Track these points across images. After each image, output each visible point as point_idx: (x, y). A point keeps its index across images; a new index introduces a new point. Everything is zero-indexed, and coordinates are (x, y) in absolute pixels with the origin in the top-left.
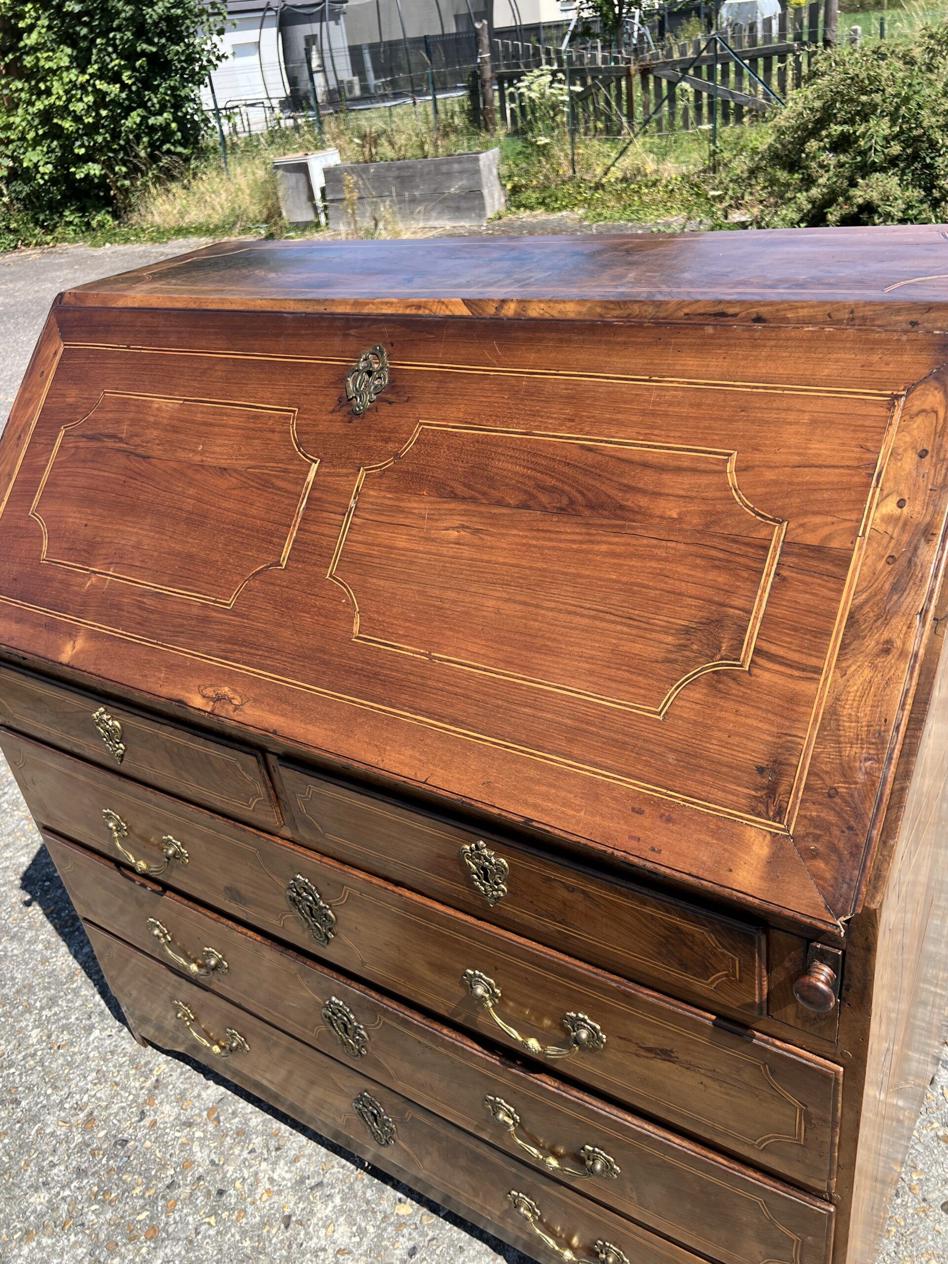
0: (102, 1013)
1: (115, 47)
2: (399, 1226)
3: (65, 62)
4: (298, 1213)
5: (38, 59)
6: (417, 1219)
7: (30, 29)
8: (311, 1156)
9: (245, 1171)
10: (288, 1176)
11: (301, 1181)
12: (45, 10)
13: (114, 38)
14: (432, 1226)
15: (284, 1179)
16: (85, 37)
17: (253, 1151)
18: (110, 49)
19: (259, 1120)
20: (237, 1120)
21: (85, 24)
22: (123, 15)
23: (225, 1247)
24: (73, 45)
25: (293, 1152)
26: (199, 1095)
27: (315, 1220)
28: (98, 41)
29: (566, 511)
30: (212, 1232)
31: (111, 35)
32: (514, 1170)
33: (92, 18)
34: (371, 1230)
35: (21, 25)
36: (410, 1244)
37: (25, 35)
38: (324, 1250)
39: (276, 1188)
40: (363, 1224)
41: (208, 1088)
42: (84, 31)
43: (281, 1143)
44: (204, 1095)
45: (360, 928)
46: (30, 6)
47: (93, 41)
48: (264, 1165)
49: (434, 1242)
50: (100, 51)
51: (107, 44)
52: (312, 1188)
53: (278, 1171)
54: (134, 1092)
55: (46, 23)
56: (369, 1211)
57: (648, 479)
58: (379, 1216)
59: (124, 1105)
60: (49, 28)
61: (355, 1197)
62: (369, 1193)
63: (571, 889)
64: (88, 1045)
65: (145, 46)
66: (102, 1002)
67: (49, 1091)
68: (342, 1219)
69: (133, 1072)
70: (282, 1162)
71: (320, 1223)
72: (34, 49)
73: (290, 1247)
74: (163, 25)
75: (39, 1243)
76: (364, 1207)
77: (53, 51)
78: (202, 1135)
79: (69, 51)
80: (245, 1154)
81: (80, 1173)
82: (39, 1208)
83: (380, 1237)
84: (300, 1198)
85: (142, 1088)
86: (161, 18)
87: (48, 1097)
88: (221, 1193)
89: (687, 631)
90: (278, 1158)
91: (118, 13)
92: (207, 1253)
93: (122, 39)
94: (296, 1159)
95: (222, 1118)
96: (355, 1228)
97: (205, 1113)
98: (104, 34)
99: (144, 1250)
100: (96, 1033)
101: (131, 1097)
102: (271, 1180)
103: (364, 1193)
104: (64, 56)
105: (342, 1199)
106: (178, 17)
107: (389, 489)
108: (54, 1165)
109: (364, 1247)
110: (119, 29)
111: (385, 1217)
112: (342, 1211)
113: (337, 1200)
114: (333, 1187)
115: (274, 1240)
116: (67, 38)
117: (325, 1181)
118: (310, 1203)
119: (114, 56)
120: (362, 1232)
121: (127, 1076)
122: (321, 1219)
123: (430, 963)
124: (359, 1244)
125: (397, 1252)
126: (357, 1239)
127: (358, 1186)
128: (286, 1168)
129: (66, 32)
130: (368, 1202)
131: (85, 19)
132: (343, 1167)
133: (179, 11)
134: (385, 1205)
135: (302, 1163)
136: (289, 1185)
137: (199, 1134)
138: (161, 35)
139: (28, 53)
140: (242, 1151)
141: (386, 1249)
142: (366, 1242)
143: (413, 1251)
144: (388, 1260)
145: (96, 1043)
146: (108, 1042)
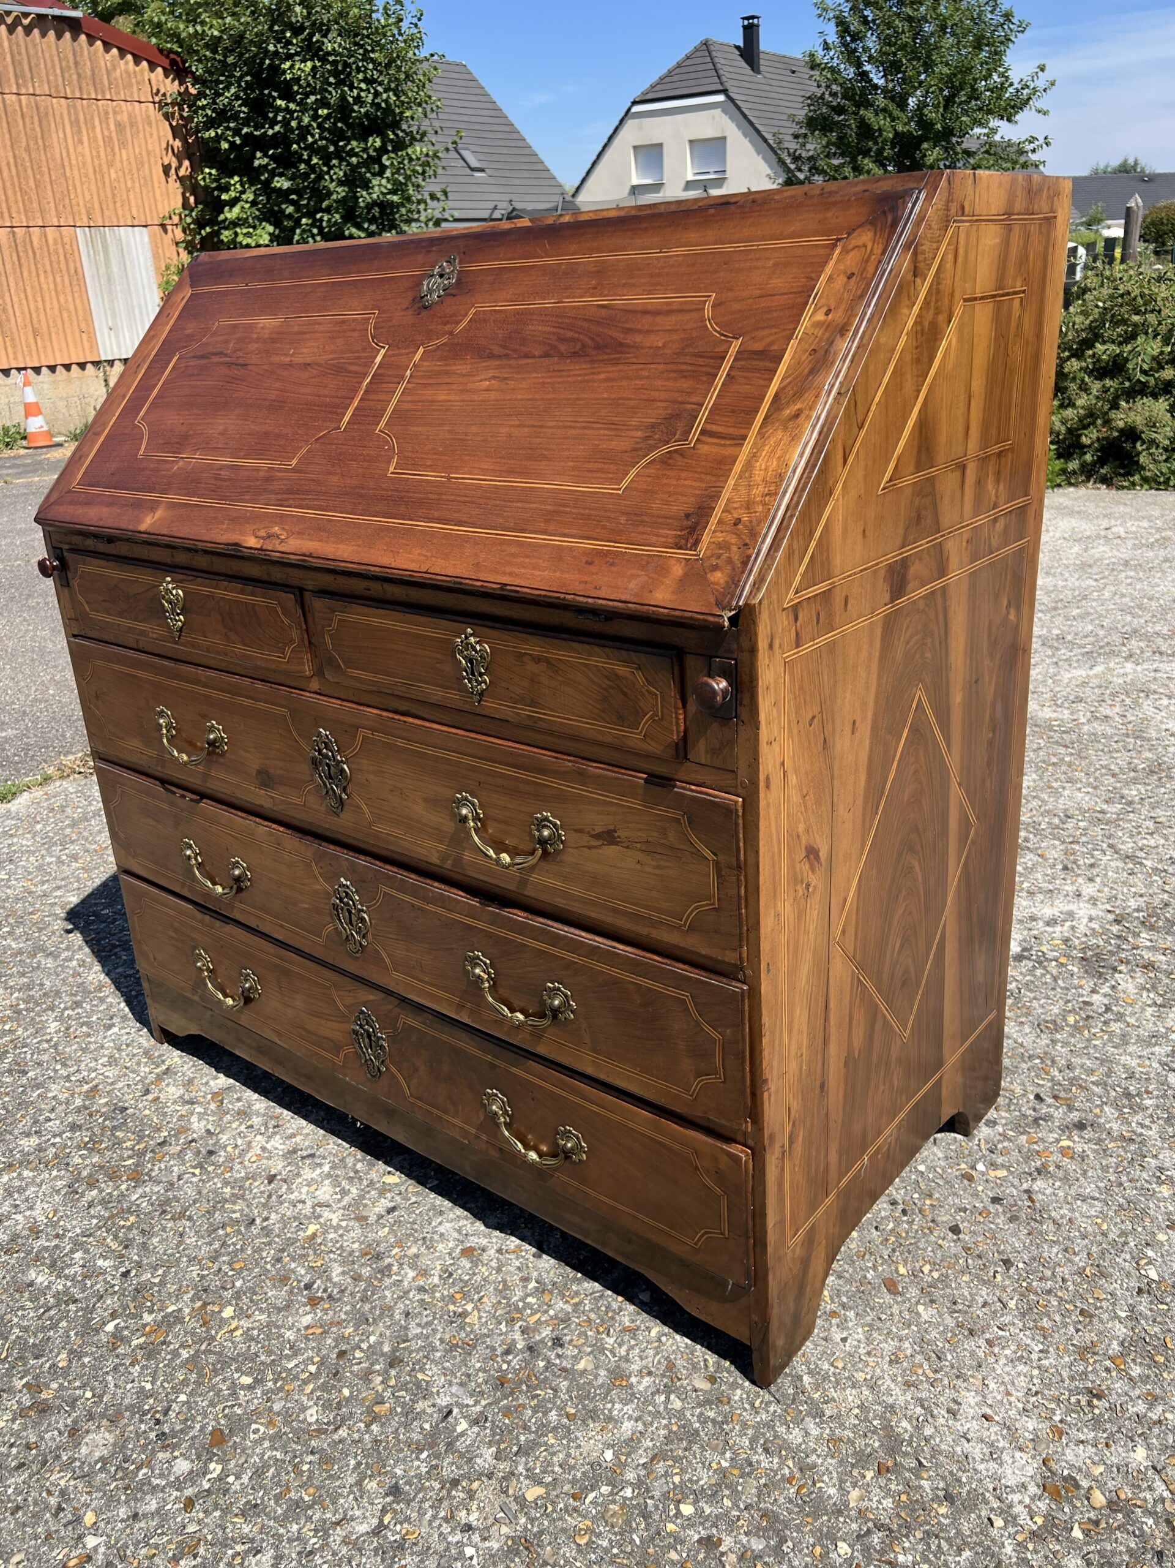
0: (124, 1018)
1: (321, 228)
2: (382, 1192)
3: (265, 240)
4: (284, 1173)
5: (236, 234)
6: (403, 1188)
7: (233, 203)
8: (308, 1135)
9: (239, 1140)
10: (281, 1147)
11: (295, 1151)
12: (252, 184)
13: (321, 220)
14: (417, 1194)
15: (276, 1149)
16: (290, 216)
17: (251, 1126)
18: (315, 231)
19: (264, 1105)
20: (240, 1103)
21: (293, 203)
22: (334, 197)
23: (205, 1191)
24: (277, 224)
25: (291, 1131)
26: (207, 1083)
27: (299, 1180)
28: (304, 221)
29: (579, 354)
30: (194, 1179)
31: (318, 216)
32: (489, 1058)
33: (301, 197)
34: (354, 1191)
35: (224, 197)
36: (392, 1204)
37: (227, 209)
38: (304, 1202)
39: (266, 1155)
40: (348, 1187)
41: (218, 1078)
42: (290, 209)
43: (281, 1123)
44: (212, 1083)
45: (371, 777)
46: (236, 178)
47: (297, 223)
48: (259, 1137)
49: (416, 1205)
50: (304, 231)
51: (313, 225)
52: (303, 1158)
53: (272, 1143)
54: (142, 1075)
55: (251, 197)
56: (356, 1178)
57: (645, 322)
58: (365, 1183)
59: (130, 1083)
60: (254, 203)
61: (345, 1167)
62: (359, 1165)
63: (538, 660)
64: (105, 1037)
65: (353, 230)
66: (127, 1009)
67: (58, 1067)
68: (327, 1182)
69: (145, 1061)
70: (278, 1137)
71: (305, 1183)
72: (234, 224)
73: (270, 1196)
74: (376, 211)
75: (20, 1174)
76: (352, 1174)
77: (254, 227)
78: (202, 1111)
79: (271, 229)
80: (243, 1128)
81: (74, 1127)
82: (26, 1149)
83: (362, 1197)
84: (289, 1164)
85: (151, 1073)
86: (374, 203)
87: (56, 1071)
88: (211, 1153)
89: (653, 426)
90: (275, 1133)
91: (329, 194)
92: (186, 1194)
93: (329, 220)
94: (293, 1136)
95: (225, 1101)
96: (338, 1189)
97: (209, 1096)
98: (311, 214)
99: (123, 1187)
100: (115, 1030)
101: (138, 1078)
102: (263, 1149)
103: (355, 1165)
104: (265, 233)
105: (331, 1168)
106: (392, 204)
107: (440, 360)
108: (50, 1120)
109: (344, 1203)
110: (328, 210)
111: (372, 1183)
112: (329, 1176)
113: (326, 1168)
114: (324, 1158)
115: (255, 1191)
116: (272, 216)
117: (318, 1153)
118: (298, 1167)
119: (318, 238)
120: (344, 1192)
121: (138, 1063)
122: (307, 1180)
123: (426, 800)
124: (339, 1201)
125: (376, 1209)
126: (339, 1197)
127: (350, 1161)
128: (281, 1142)
129: (271, 210)
130: (357, 1172)
131: (294, 197)
132: (339, 1145)
133: (395, 198)
134: (373, 1175)
135: (297, 1139)
136: (281, 1153)
137: (199, 1109)
138: (372, 221)
139: (226, 228)
140: (239, 1126)
141: (365, 1206)
142: (347, 1199)
143: (392, 1210)
144: (364, 1214)
145: (113, 1037)
146: (125, 1037)
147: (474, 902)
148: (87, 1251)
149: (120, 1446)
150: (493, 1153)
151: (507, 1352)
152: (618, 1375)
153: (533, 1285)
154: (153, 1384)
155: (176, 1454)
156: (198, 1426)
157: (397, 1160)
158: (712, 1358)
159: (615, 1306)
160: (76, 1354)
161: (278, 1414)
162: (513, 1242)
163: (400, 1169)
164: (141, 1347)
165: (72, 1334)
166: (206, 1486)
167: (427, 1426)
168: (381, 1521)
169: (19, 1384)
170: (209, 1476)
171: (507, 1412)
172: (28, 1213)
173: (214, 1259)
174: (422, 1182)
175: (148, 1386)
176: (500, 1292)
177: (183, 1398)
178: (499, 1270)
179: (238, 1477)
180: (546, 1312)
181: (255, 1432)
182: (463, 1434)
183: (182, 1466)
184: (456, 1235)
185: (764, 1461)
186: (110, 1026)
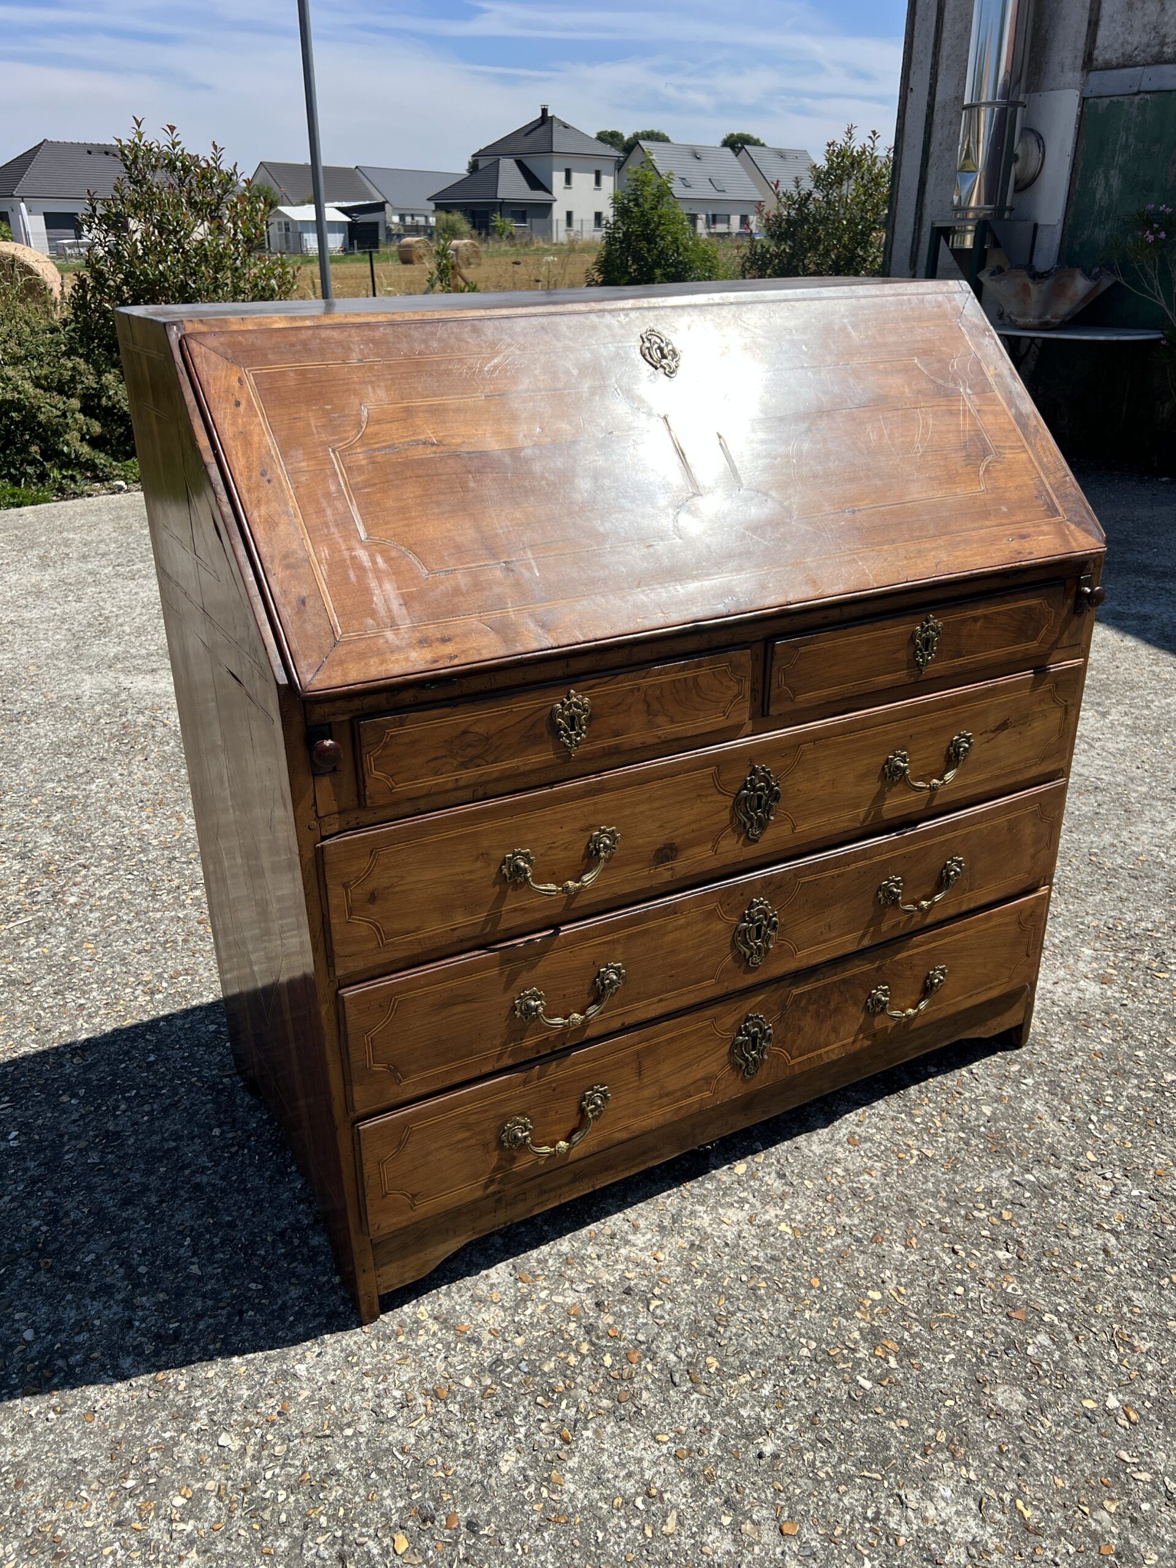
2: (753, 1176)
4: (693, 1238)
6: (754, 1164)
8: (640, 1215)
9: (618, 1267)
10: (649, 1236)
11: (661, 1228)
14: (767, 1158)
15: (650, 1240)
17: (599, 1257)
19: (567, 1243)
20: (550, 1262)
23: (692, 1299)
25: (626, 1226)
26: (492, 1286)
27: (709, 1229)
30: (668, 1306)
34: (745, 1194)
36: (773, 1175)
38: (742, 1231)
39: (655, 1248)
40: (736, 1198)
41: (487, 1276)
43: (609, 1232)
44: (494, 1281)
48: (622, 1251)
49: (782, 1161)
52: (675, 1223)
53: (638, 1242)
54: (433, 1342)
56: (727, 1191)
58: (736, 1186)
59: (442, 1356)
61: (705, 1196)
62: (709, 1186)
64: (310, 1380)
66: (252, 1356)
67: (348, 1433)
68: (720, 1211)
69: (401, 1339)
70: (630, 1237)
71: (715, 1226)
75: (571, 1471)
76: (720, 1193)
78: (547, 1292)
80: (598, 1263)
81: (505, 1412)
82: (521, 1464)
83: (754, 1191)
84: (679, 1233)
85: (434, 1334)
87: (358, 1434)
90: (623, 1239)
92: (689, 1314)
94: (635, 1226)
95: (539, 1272)
96: (736, 1205)
97: (520, 1284)
100: (299, 1368)
101: (439, 1346)
103: (707, 1189)
105: (702, 1205)
109: (758, 1204)
111: (739, 1182)
112: (713, 1209)
113: (698, 1208)
114: (685, 1208)
115: (710, 1262)
117: (674, 1212)
118: (690, 1227)
120: (743, 1201)
121: (401, 1347)
122: (710, 1225)
124: (752, 1206)
125: (775, 1185)
126: (747, 1206)
127: (696, 1191)
128: (639, 1236)
130: (717, 1189)
132: (669, 1196)
134: (727, 1179)
135: (642, 1223)
136: (658, 1238)
137: (544, 1294)
140: (592, 1264)
141: (769, 1190)
142: (752, 1200)
143: (781, 1176)
144: (779, 1192)
145: (318, 1371)
146: (328, 1358)
147: (893, 836)
148: (744, 1405)
149: (1013, 1382)
150: (867, 1043)
151: (967, 1143)
152: (998, 1099)
153: (903, 1116)
154: (947, 1354)
155: (1030, 1341)
156: (1001, 1326)
157: (713, 1160)
158: (993, 1058)
159: (935, 1084)
160: (894, 1414)
161: (998, 1275)
162: (851, 1117)
163: (729, 1161)
164: (899, 1361)
165: (862, 1417)
166: (1065, 1325)
167: (1027, 1194)
168: (1108, 1231)
169: (920, 1462)
170: (1056, 1322)
171: (1020, 1154)
172: (645, 1464)
173: (799, 1299)
174: (755, 1152)
175: (952, 1356)
176: (904, 1134)
177: (970, 1333)
178: (879, 1129)
179: (1059, 1305)
180: (933, 1116)
181: (1014, 1289)
182: (1037, 1179)
183: (1043, 1339)
184: (827, 1145)
185: (1077, 1061)
186: (285, 1375)
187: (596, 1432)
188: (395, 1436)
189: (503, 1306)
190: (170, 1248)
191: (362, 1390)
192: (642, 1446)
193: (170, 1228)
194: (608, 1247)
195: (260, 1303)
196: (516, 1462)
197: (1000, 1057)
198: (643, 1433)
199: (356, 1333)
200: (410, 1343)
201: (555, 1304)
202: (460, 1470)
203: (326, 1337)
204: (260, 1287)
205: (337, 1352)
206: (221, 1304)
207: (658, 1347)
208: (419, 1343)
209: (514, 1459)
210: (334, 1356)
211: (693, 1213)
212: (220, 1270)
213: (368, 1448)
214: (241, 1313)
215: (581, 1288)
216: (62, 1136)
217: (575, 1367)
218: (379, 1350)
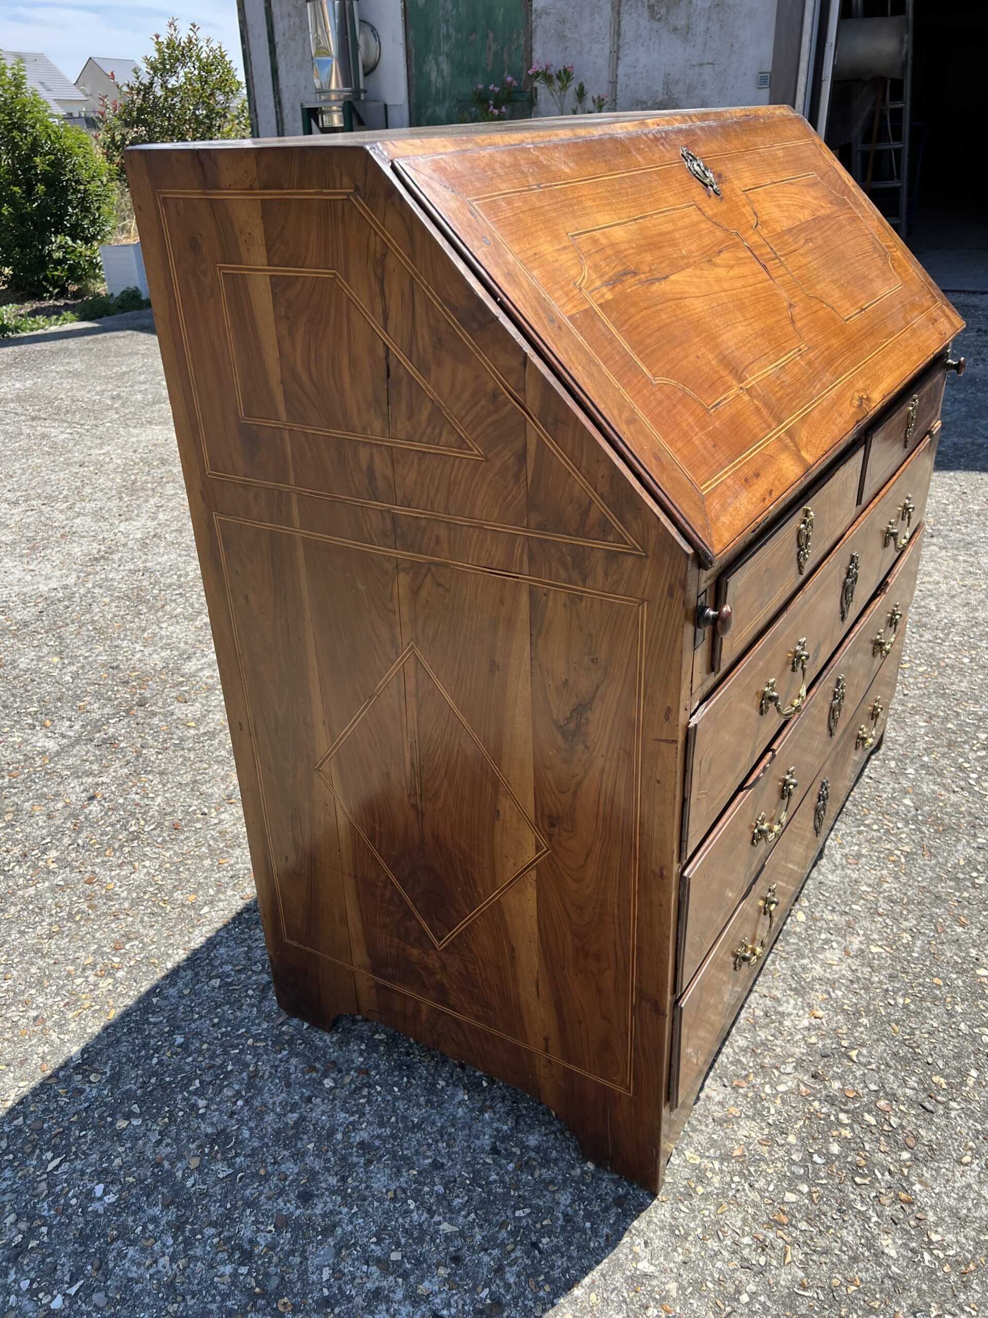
2: (815, 919)
4: (825, 988)
6: (806, 909)
8: (769, 987)
9: (796, 1038)
10: (792, 1002)
11: (794, 991)
14: (809, 899)
15: (796, 1004)
17: (775, 1037)
19: (739, 1038)
20: (743, 1059)
25: (768, 1002)
26: (721, 1103)
27: (828, 975)
30: (864, 1051)
34: (823, 936)
36: (827, 911)
39: (807, 1009)
40: (821, 941)
41: (707, 1097)
43: (761, 1013)
48: (786, 1023)
49: (821, 897)
53: (790, 1010)
54: (728, 1179)
56: (809, 939)
58: (811, 932)
59: (747, 1186)
61: (799, 950)
62: (793, 941)
64: (663, 1271)
68: (821, 957)
69: (699, 1190)
70: (780, 1009)
71: (829, 970)
76: (807, 941)
78: (768, 1086)
82: (900, 1242)
84: (812, 989)
85: (722, 1171)
87: (753, 1295)
92: (885, 1050)
94: (775, 999)
95: (744, 1073)
96: (826, 947)
97: (741, 1091)
100: (644, 1266)
101: (736, 1179)
103: (794, 944)
105: (803, 958)
109: (839, 939)
113: (803, 962)
115: (855, 1001)
117: (790, 973)
118: (813, 980)
120: (828, 942)
121: (705, 1197)
122: (825, 971)
124: (837, 942)
125: (836, 918)
126: (834, 944)
127: (789, 949)
128: (785, 1004)
135: (778, 994)
136: (800, 999)
137: (768, 1089)
140: (776, 1045)
141: (836, 925)
142: (833, 938)
143: (832, 910)
144: (844, 923)
145: (662, 1259)
146: (657, 1243)
151: (921, 832)
152: (906, 791)
153: (863, 828)
162: (831, 842)
171: (958, 826)
173: (941, 1000)
178: (858, 845)
184: (838, 872)
186: (637, 1280)
187: (921, 1183)
188: (784, 1278)
189: (747, 1117)
190: (400, 1220)
191: (716, 1255)
192: (958, 1175)
193: (381, 1201)
194: (773, 1025)
195: (543, 1227)
196: (894, 1242)
197: (875, 760)
198: (949, 1163)
199: (656, 1207)
200: (709, 1189)
201: (785, 1093)
202: (863, 1275)
203: (635, 1223)
204: (528, 1211)
205: (659, 1233)
206: (509, 1248)
207: (892, 1089)
208: (717, 1185)
209: (890, 1241)
210: (660, 1238)
211: (804, 968)
212: (473, 1215)
213: (775, 1302)
214: (535, 1245)
215: (789, 1069)
216: (159, 1165)
217: (853, 1138)
218: (693, 1211)
